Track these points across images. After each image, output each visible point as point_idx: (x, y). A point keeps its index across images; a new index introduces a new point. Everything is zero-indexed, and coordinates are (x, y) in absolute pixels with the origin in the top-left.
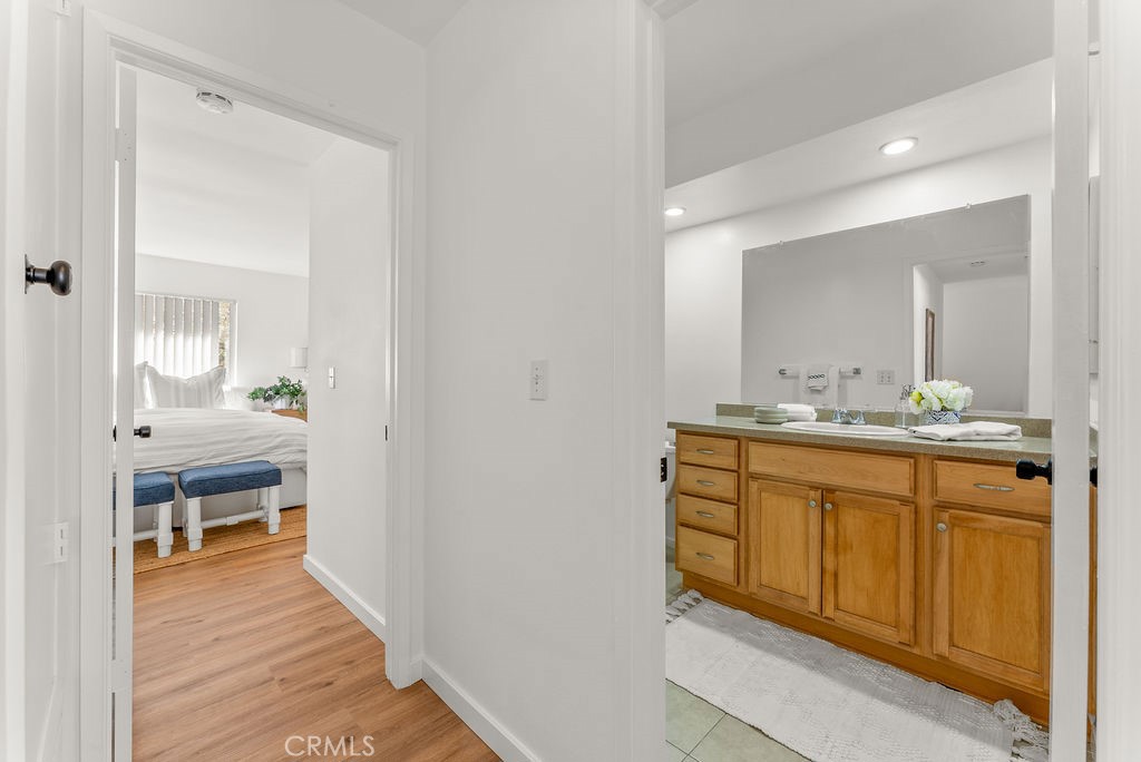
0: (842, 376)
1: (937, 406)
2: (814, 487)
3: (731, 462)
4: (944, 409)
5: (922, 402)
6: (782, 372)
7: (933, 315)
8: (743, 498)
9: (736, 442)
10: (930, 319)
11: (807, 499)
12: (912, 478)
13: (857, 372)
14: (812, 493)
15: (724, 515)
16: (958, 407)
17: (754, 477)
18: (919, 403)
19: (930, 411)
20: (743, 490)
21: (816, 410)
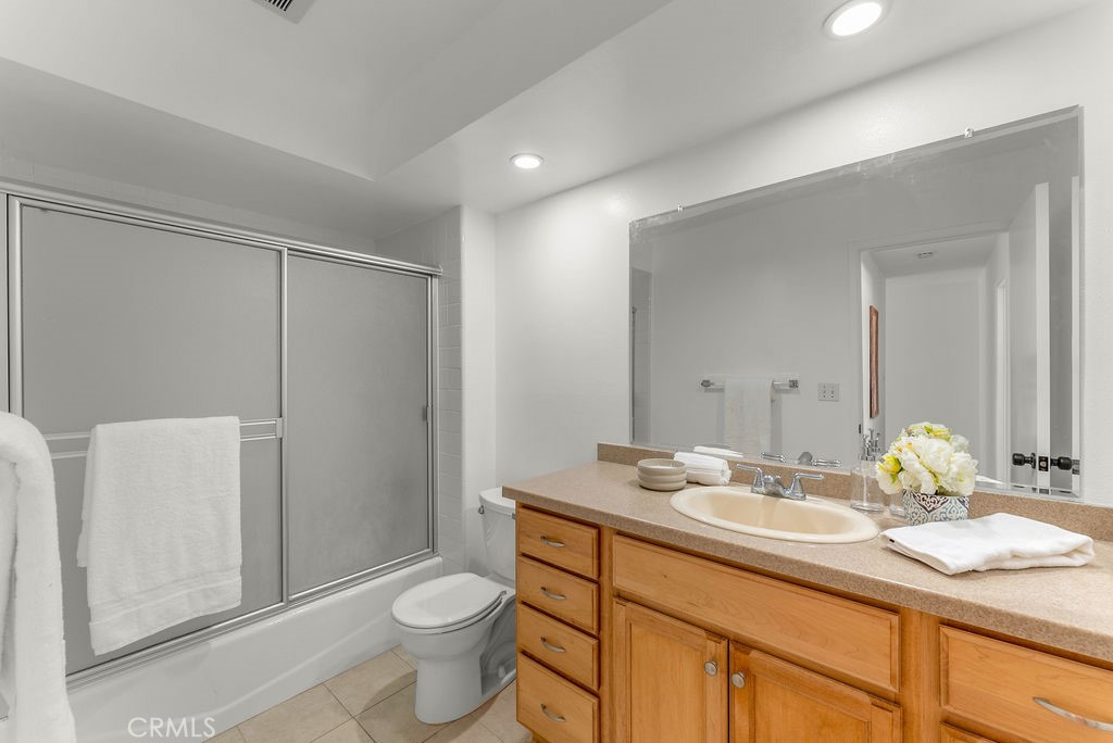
0: (776, 389)
1: (928, 487)
2: (716, 634)
3: (587, 566)
4: (940, 493)
5: (902, 475)
6: (706, 384)
7: (877, 313)
8: (605, 627)
9: (594, 532)
10: (874, 318)
11: (703, 654)
12: (896, 655)
13: (794, 384)
14: (711, 645)
15: (578, 654)
16: (967, 489)
17: (622, 597)
18: (894, 476)
19: (916, 493)
20: (605, 614)
21: (732, 463)
